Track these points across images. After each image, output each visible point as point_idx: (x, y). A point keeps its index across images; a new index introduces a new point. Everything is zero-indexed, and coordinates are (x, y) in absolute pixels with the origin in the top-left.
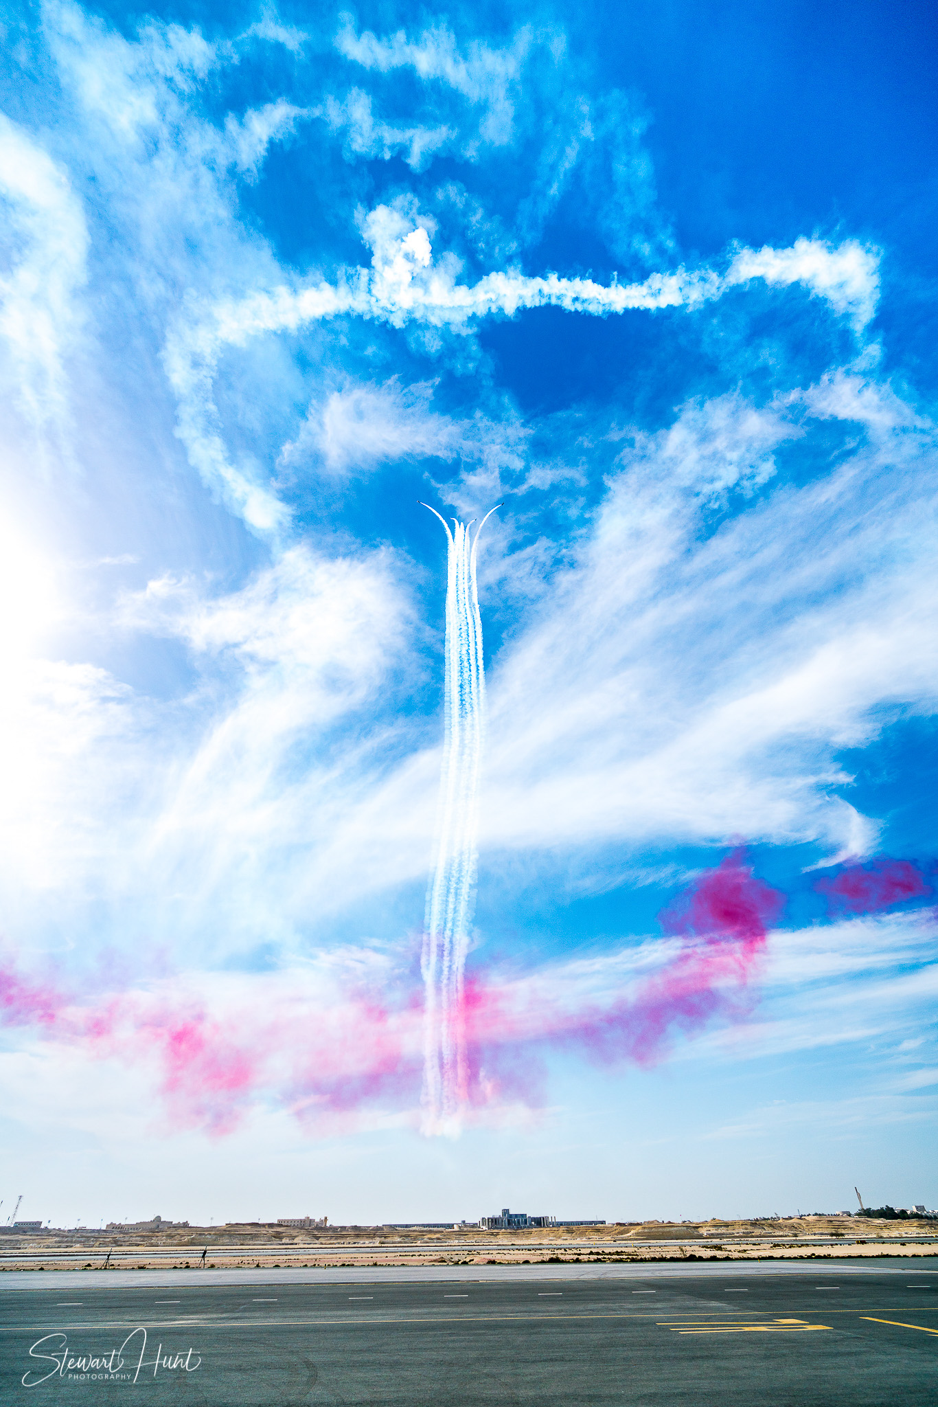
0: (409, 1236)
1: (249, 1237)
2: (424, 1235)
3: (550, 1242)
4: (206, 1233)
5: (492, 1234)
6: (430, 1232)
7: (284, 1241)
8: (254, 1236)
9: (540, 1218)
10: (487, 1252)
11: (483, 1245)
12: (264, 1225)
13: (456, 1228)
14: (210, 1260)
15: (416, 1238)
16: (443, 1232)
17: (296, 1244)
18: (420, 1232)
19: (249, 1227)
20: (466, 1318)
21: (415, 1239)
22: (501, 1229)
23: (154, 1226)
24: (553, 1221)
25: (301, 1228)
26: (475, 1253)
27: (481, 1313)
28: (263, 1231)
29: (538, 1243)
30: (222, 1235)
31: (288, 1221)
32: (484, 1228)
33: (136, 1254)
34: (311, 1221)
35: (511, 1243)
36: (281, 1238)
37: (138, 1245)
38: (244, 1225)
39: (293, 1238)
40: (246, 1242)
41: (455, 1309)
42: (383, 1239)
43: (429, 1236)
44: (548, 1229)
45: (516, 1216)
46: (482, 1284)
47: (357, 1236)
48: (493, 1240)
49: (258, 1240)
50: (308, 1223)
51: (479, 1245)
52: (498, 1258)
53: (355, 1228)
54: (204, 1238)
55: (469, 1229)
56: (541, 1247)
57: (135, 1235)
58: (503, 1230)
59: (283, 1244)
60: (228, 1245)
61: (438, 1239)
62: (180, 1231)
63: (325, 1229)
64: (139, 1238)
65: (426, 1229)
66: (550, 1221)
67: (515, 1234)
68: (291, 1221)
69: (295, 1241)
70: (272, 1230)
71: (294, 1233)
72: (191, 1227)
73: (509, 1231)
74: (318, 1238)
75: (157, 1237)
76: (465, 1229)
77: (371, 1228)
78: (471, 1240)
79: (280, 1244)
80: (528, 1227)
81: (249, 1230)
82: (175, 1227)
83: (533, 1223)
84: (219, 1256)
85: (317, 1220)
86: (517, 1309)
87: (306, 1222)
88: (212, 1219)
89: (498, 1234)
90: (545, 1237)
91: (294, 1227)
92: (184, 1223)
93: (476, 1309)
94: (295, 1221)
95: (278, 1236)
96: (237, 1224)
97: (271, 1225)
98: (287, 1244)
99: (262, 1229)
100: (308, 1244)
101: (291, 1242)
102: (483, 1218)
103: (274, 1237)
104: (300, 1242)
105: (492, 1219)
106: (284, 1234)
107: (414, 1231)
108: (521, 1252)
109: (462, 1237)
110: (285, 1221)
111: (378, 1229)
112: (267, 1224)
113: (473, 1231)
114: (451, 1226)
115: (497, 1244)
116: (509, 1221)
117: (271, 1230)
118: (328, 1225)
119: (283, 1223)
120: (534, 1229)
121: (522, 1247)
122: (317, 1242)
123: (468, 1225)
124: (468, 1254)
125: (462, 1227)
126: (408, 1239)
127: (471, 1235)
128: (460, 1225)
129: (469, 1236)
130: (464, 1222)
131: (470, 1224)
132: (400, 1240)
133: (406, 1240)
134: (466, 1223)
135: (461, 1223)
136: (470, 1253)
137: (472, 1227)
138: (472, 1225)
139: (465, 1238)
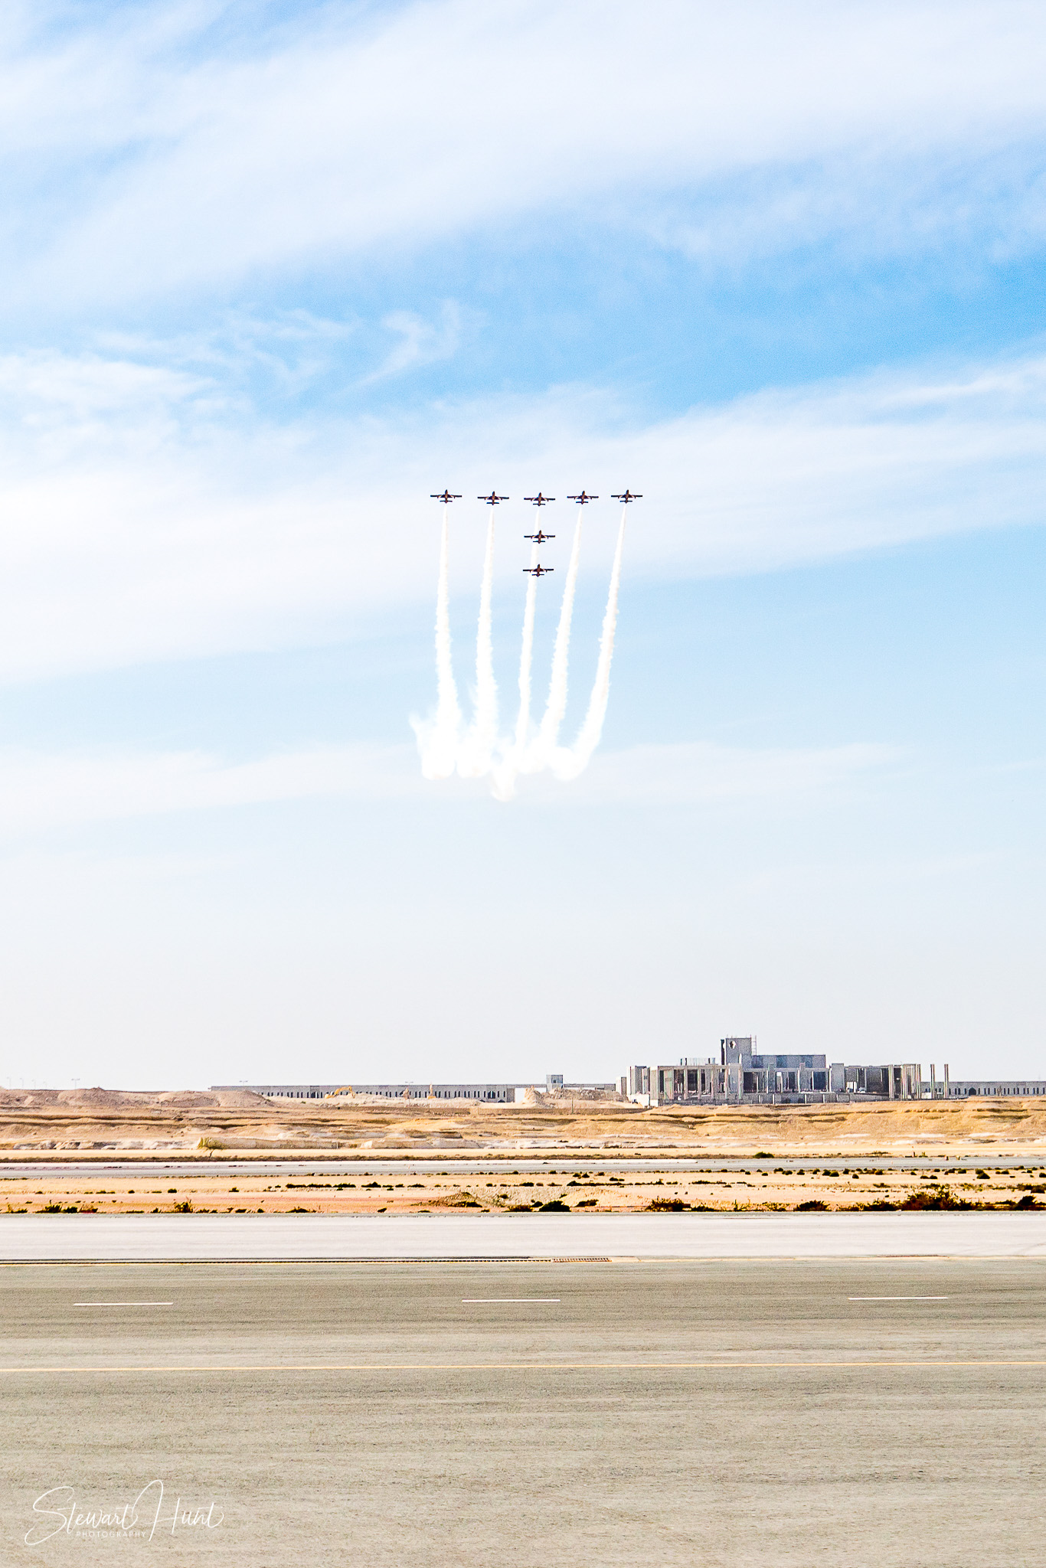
0: (325, 1123)
2: (388, 1123)
3: (919, 1150)
5: (677, 1120)
6: (415, 1111)
9: (885, 1071)
10: (656, 1178)
11: (638, 1156)
13: (523, 1100)
15: (351, 1133)
16: (467, 1112)
18: (372, 1110)
20: (561, 1360)
21: (349, 1134)
22: (715, 1102)
24: (940, 1077)
26: (605, 1179)
27: (607, 1348)
29: (871, 1150)
32: (643, 1100)
35: (756, 1151)
41: (503, 1338)
42: (215, 1135)
43: (412, 1125)
44: (915, 1106)
45: (781, 1061)
46: (621, 1270)
47: (109, 1122)
48: (682, 1140)
51: (619, 1157)
52: (694, 1196)
53: (98, 1096)
55: (579, 1103)
56: (878, 1163)
58: (724, 1109)
61: (450, 1134)
65: (394, 1101)
66: (926, 1077)
67: (773, 1120)
73: (746, 1109)
76: (563, 1104)
77: (162, 1098)
78: (587, 1138)
80: (832, 1100)
83: (850, 1085)
86: (755, 1338)
89: (700, 1119)
90: (900, 1130)
93: (593, 1338)
102: (639, 1069)
105: (678, 1075)
107: (346, 1108)
108: (794, 1178)
109: (550, 1130)
111: (193, 1100)
113: (595, 1112)
114: (509, 1094)
115: (695, 1152)
116: (748, 1077)
120: (855, 1107)
121: (799, 1164)
123: (576, 1089)
124: (573, 1184)
125: (550, 1096)
126: (323, 1135)
127: (585, 1123)
128: (542, 1091)
129: (577, 1126)
130: (556, 1080)
131: (583, 1085)
132: (287, 1138)
133: (314, 1136)
134: (564, 1083)
135: (545, 1083)
136: (583, 1181)
137: (590, 1099)
138: (591, 1091)
139: (561, 1134)
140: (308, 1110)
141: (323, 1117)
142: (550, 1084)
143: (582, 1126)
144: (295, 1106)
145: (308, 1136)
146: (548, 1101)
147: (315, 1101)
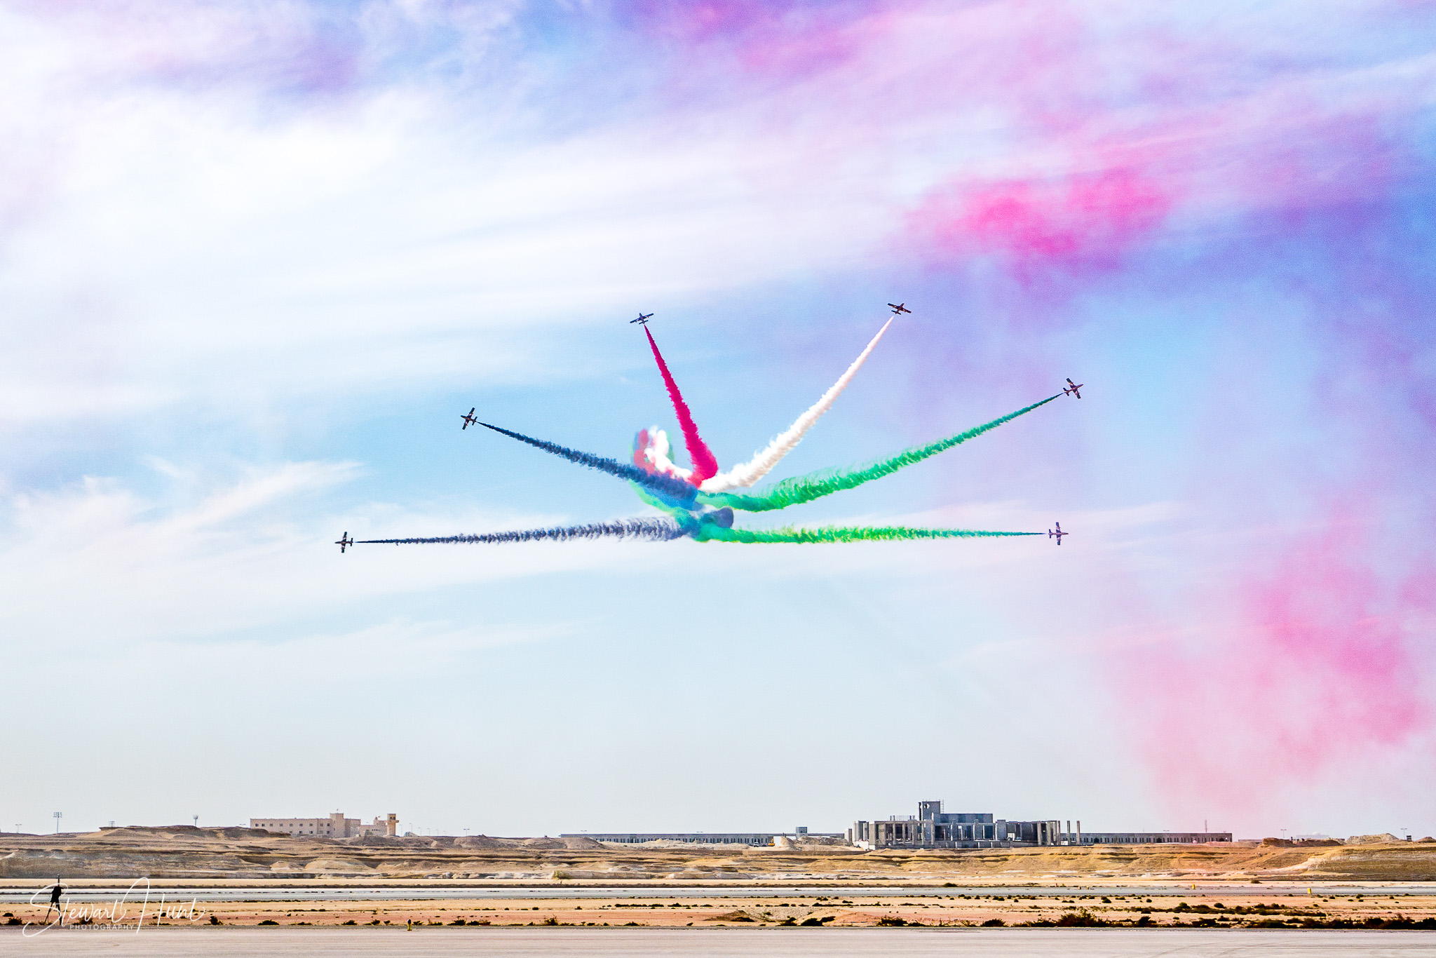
0: (640, 861)
1: (173, 858)
2: (685, 861)
3: (1061, 882)
4: (49, 848)
5: (889, 860)
6: (703, 853)
7: (275, 869)
8: (186, 858)
9: (1035, 825)
10: (875, 901)
12: (212, 833)
13: (780, 844)
15: (659, 868)
16: (740, 853)
17: (313, 876)
18: (673, 851)
19: (170, 836)
21: (658, 868)
22: (915, 847)
24: (1074, 830)
25: (322, 841)
26: (839, 902)
28: (212, 844)
29: (1026, 882)
30: (96, 854)
31: (282, 822)
32: (864, 845)
34: (349, 825)
35: (945, 882)
36: (267, 863)
38: (153, 830)
39: (304, 861)
40: (166, 871)
42: (564, 868)
43: (702, 862)
44: (1057, 850)
45: (961, 818)
47: (490, 859)
48: (892, 874)
49: (202, 866)
50: (339, 827)
52: (907, 915)
53: (482, 841)
54: (45, 860)
55: (819, 847)
58: (921, 852)
59: (274, 876)
60: (116, 877)
61: (728, 869)
63: (395, 843)
65: (689, 845)
66: (1064, 830)
67: (956, 860)
68: (291, 823)
69: (310, 868)
70: (239, 843)
71: (304, 850)
73: (937, 852)
74: (374, 863)
76: (807, 848)
77: (527, 842)
78: (826, 873)
79: (266, 877)
80: (997, 846)
81: (171, 842)
83: (1012, 835)
85: (367, 821)
87: (335, 826)
88: (58, 815)
89: (905, 860)
90: (1046, 868)
91: (302, 838)
94: (301, 823)
95: (258, 857)
96: (133, 828)
97: (233, 833)
98: (287, 877)
99: (208, 840)
100: (347, 876)
101: (296, 871)
102: (861, 823)
103: (246, 859)
104: (323, 871)
105: (889, 827)
106: (273, 854)
107: (655, 850)
108: (973, 902)
109: (799, 867)
110: (272, 822)
111: (548, 843)
112: (221, 829)
113: (831, 853)
114: (768, 839)
115: (902, 882)
116: (938, 829)
117: (234, 844)
118: (400, 832)
119: (267, 828)
120: (1014, 851)
122: (371, 871)
123: (817, 837)
124: (817, 905)
125: (799, 842)
126: (640, 869)
127: (824, 861)
128: (793, 838)
129: (818, 864)
130: (803, 830)
131: (822, 834)
132: (614, 871)
133: (633, 870)
134: (808, 832)
135: (795, 833)
136: (824, 903)
137: (827, 844)
138: (827, 839)
139: (807, 869)
140: (629, 852)
141: (639, 857)
142: (799, 834)
143: (822, 864)
144: (621, 849)
145: (629, 870)
146: (798, 845)
147: (635, 845)
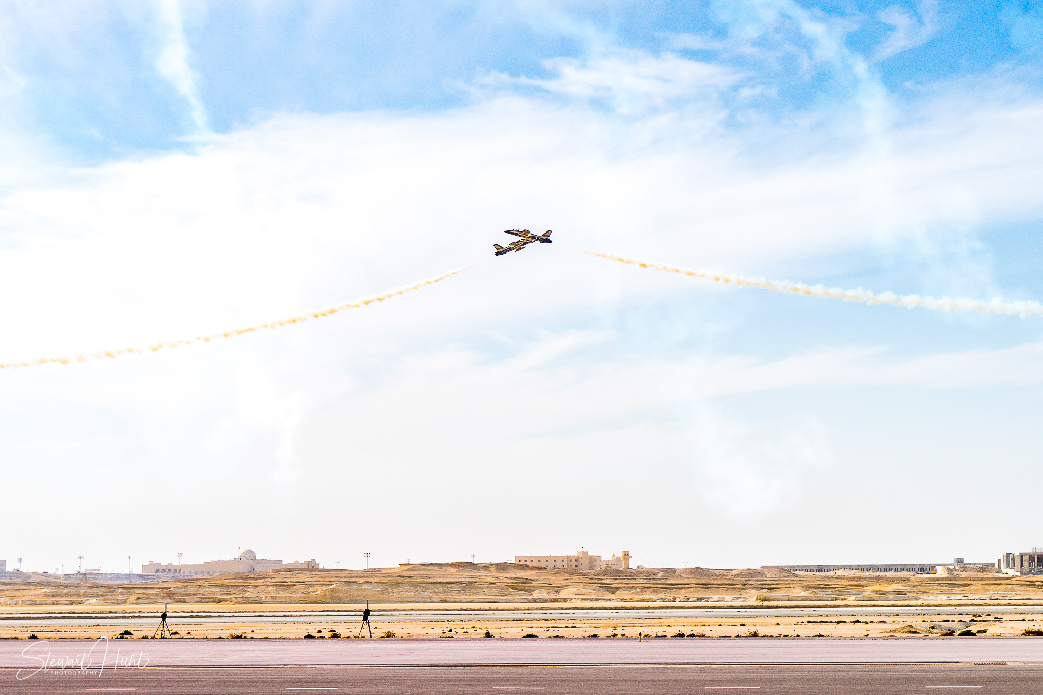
0: (826, 587)
1: (457, 587)
2: (863, 586)
4: (361, 580)
5: (1032, 584)
6: (878, 579)
7: (536, 595)
8: (467, 587)
10: (1021, 617)
11: (1010, 605)
12: (486, 567)
13: (941, 572)
14: (380, 626)
15: (843, 592)
16: (908, 580)
17: (565, 601)
18: (853, 579)
19: (454, 570)
23: (242, 568)
25: (572, 573)
26: (991, 618)
28: (486, 576)
30: (397, 584)
31: (539, 559)
32: (1012, 572)
33: (219, 616)
34: (593, 561)
36: (529, 591)
37: (220, 601)
38: (440, 565)
39: (558, 589)
40: (450, 597)
42: (765, 593)
43: (876, 587)
47: (705, 586)
48: (1035, 595)
49: (479, 594)
50: (585, 564)
51: (999, 605)
53: (698, 572)
54: (357, 590)
55: (973, 574)
57: (206, 584)
59: (535, 601)
60: (414, 602)
61: (899, 592)
62: (302, 577)
63: (629, 574)
64: (217, 589)
65: (866, 574)
68: (547, 559)
69: (563, 594)
70: (506, 575)
71: (558, 581)
72: (324, 570)
74: (613, 590)
75: (256, 586)
76: (964, 575)
77: (734, 573)
78: (979, 595)
79: (529, 601)
81: (454, 575)
82: (290, 570)
84: (398, 621)
85: (607, 557)
87: (582, 561)
88: (367, 555)
91: (556, 571)
92: (308, 563)
94: (555, 559)
95: (521, 586)
96: (424, 564)
97: (502, 567)
98: (545, 601)
99: (483, 573)
100: (592, 600)
101: (552, 597)
102: (1008, 554)
103: (513, 588)
104: (573, 596)
105: (1031, 558)
106: (534, 583)
107: (838, 578)
109: (957, 590)
110: (532, 559)
111: (752, 573)
112: (492, 565)
113: (983, 579)
114: (931, 569)
117: (503, 576)
118: (633, 565)
119: (529, 563)
122: (611, 596)
123: (972, 566)
124: (973, 620)
125: (956, 570)
126: (826, 593)
127: (978, 586)
128: (952, 567)
129: (973, 588)
130: (960, 561)
131: (975, 564)
132: (805, 595)
133: (821, 594)
134: (964, 562)
135: (953, 563)
136: (978, 619)
137: (979, 572)
138: (980, 567)
139: (964, 592)
140: (817, 579)
141: (826, 583)
142: (956, 564)
143: (976, 588)
144: (810, 577)
145: (818, 594)
146: (956, 573)
147: (821, 574)
